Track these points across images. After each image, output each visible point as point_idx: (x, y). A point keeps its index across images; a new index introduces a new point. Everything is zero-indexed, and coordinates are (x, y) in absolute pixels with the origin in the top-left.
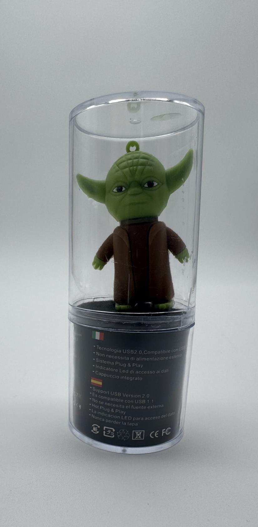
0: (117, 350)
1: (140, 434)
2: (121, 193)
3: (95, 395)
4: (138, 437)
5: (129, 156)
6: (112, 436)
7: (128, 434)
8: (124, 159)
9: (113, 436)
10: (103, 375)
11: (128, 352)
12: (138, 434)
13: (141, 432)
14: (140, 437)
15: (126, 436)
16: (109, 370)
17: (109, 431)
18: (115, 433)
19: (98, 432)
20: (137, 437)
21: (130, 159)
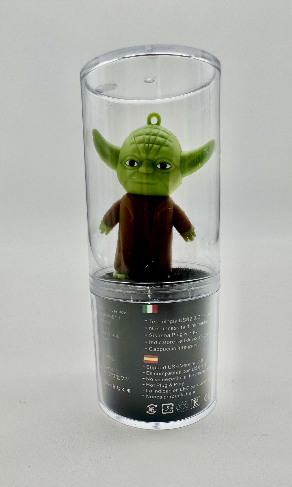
0: (173, 321)
1: (197, 401)
2: (132, 168)
3: (150, 374)
4: (196, 404)
5: (148, 130)
6: (171, 411)
7: (187, 405)
8: (141, 132)
9: (173, 411)
10: (158, 350)
11: (184, 321)
12: (196, 402)
13: (197, 398)
14: (197, 404)
15: (185, 407)
16: (165, 343)
17: (168, 408)
18: (174, 408)
19: (156, 411)
20: (194, 405)
21: (147, 134)
